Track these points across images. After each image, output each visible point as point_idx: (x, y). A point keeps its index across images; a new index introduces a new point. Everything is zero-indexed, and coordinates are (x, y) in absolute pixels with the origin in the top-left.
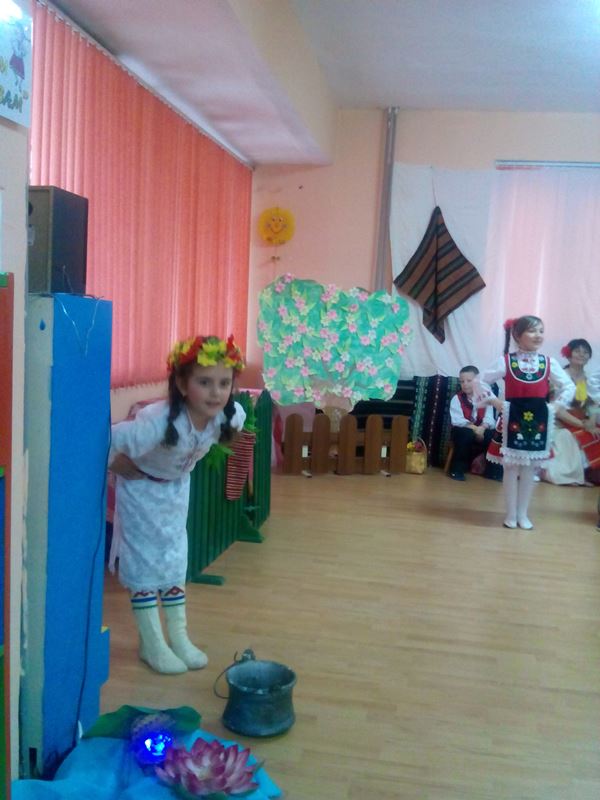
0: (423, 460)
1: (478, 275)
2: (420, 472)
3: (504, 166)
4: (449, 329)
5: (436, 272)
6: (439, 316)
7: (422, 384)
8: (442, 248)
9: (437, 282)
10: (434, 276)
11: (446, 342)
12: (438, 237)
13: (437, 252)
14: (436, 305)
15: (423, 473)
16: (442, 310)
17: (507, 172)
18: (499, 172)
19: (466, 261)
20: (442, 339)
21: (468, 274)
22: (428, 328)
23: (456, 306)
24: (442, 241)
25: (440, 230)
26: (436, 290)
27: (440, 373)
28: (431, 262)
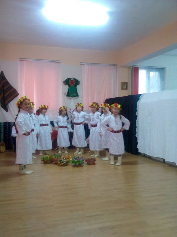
0: (4, 148)
1: (16, 91)
2: (3, 151)
3: (21, 60)
4: (9, 108)
5: (3, 91)
6: (6, 104)
7: (2, 125)
8: (5, 83)
9: (4, 94)
10: (3, 92)
11: (8, 112)
12: (3, 80)
13: (3, 85)
14: (4, 101)
15: (5, 152)
16: (6, 102)
17: (22, 61)
18: (20, 61)
19: (12, 87)
20: (7, 111)
21: (13, 91)
22: (2, 108)
23: (11, 101)
24: (4, 81)
25: (4, 78)
26: (4, 96)
27: (8, 121)
28: (2, 88)
